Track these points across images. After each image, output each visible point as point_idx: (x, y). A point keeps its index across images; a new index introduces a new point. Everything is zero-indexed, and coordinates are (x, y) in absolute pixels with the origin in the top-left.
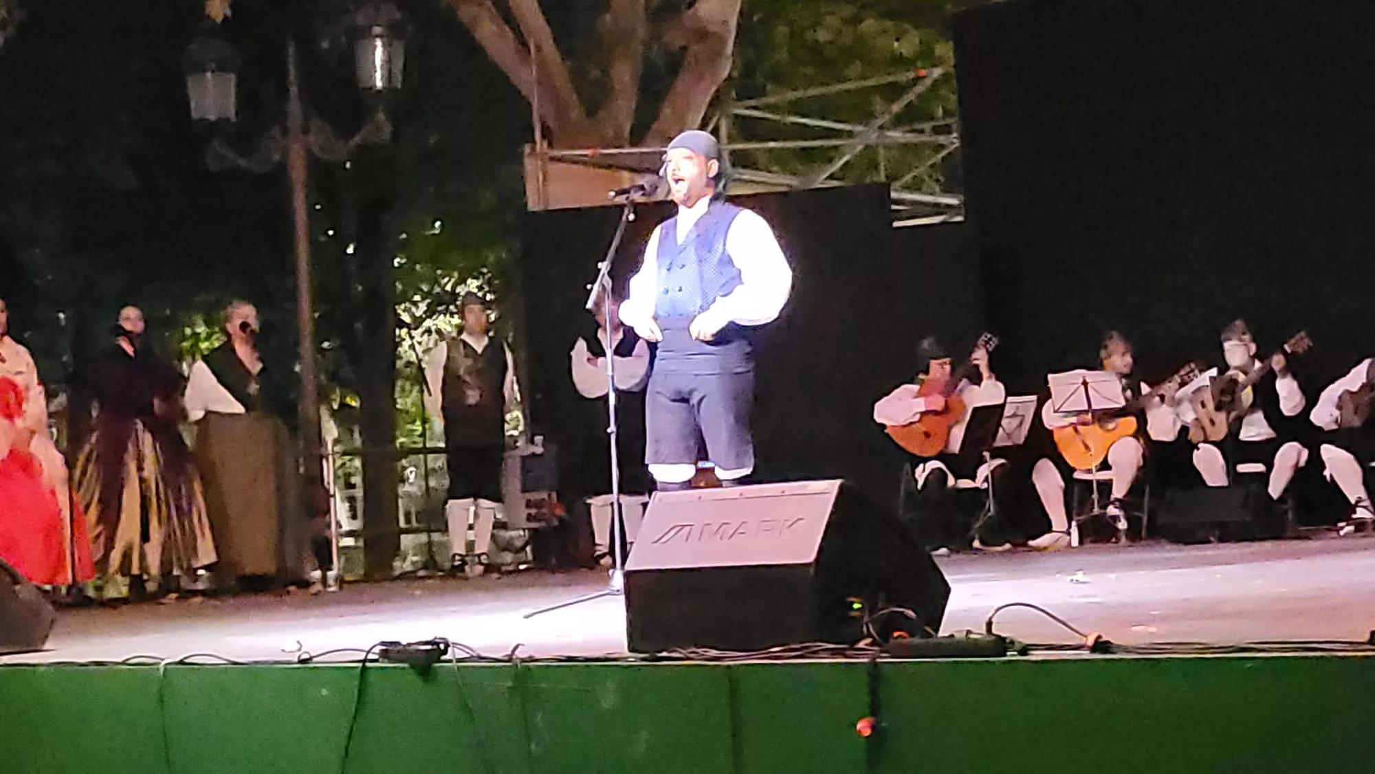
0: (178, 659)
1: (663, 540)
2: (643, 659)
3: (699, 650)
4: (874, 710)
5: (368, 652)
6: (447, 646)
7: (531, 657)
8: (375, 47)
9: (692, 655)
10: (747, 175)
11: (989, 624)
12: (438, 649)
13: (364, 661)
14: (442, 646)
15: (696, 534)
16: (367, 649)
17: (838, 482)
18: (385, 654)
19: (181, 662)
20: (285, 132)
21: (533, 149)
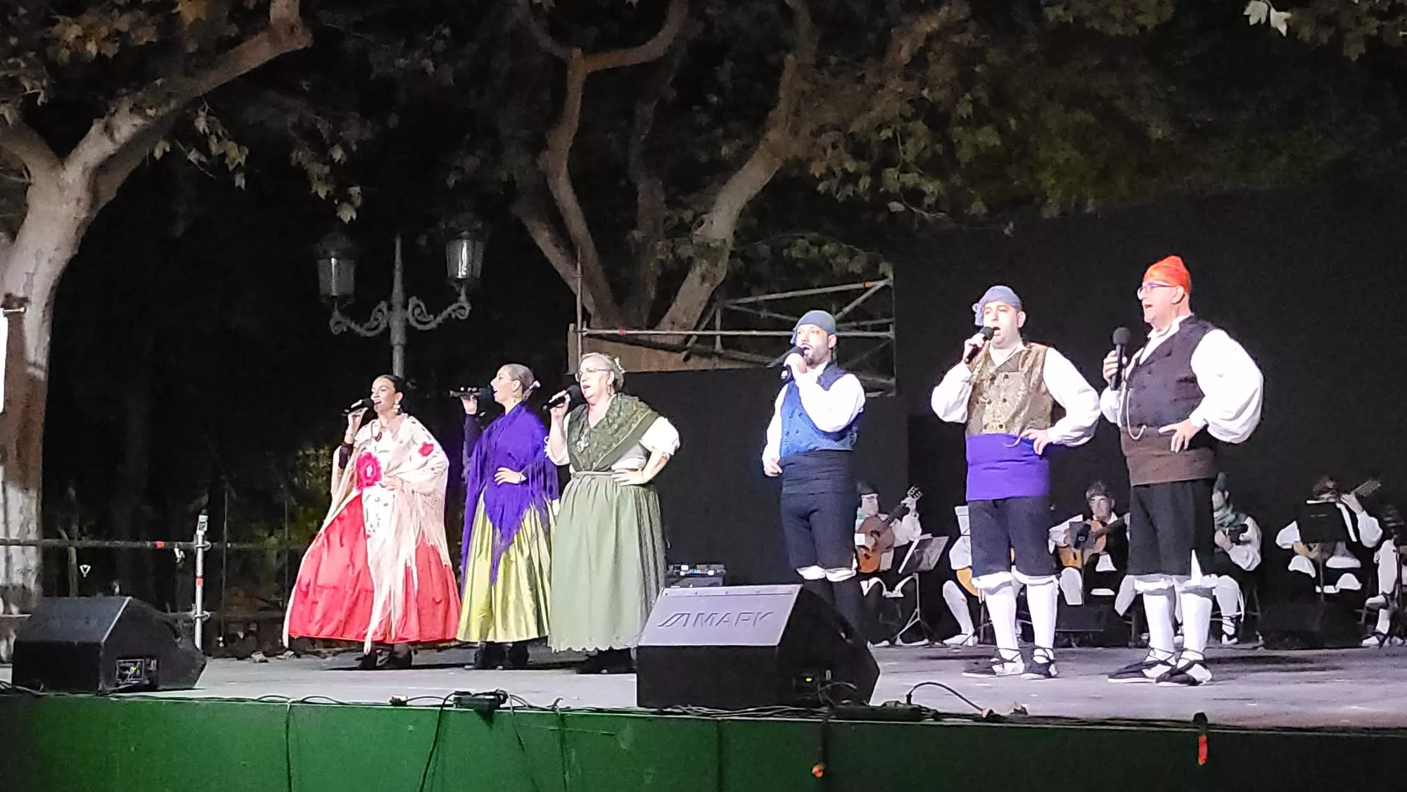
0: (300, 699)
1: (667, 624)
2: (653, 713)
3: (694, 708)
4: (825, 758)
5: (445, 700)
6: (506, 697)
7: (568, 708)
8: (462, 246)
10: (734, 354)
11: (909, 697)
12: (500, 697)
13: (444, 705)
14: (502, 697)
15: (692, 619)
16: (445, 697)
18: (457, 701)
19: (303, 701)
20: (390, 308)
21: (576, 328)
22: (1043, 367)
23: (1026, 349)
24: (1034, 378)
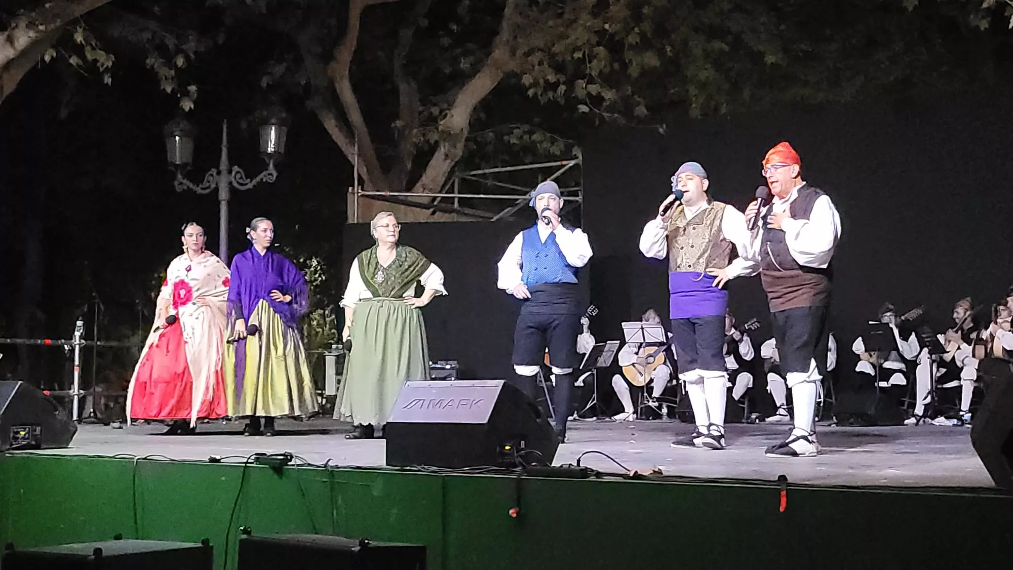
0: (144, 457)
1: (408, 407)
3: (426, 467)
4: (518, 504)
5: (249, 458)
6: (292, 457)
7: (336, 466)
8: (271, 129)
9: (423, 470)
10: (467, 211)
11: (579, 461)
12: (288, 457)
13: (247, 462)
14: (289, 457)
15: (426, 403)
17: (502, 382)
18: (257, 460)
19: (145, 459)
20: (219, 173)
21: (353, 190)
22: (721, 220)
23: (710, 207)
24: (715, 228)
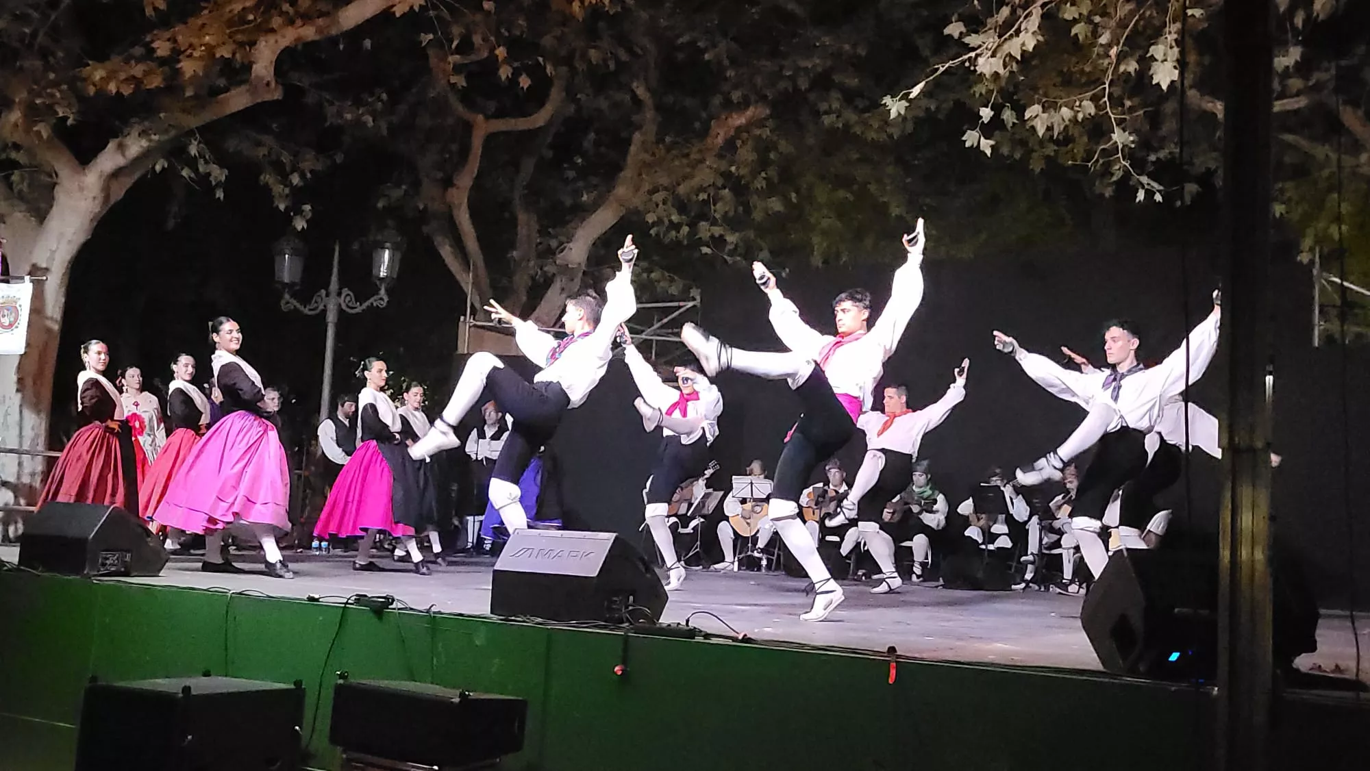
0: (238, 591)
1: (517, 555)
2: (502, 620)
3: (532, 618)
4: (624, 662)
5: (349, 599)
6: (393, 600)
7: (440, 612)
8: (385, 253)
9: (528, 621)
11: (688, 621)
12: (389, 600)
13: (347, 603)
15: (535, 554)
16: (349, 597)
17: (614, 535)
18: (358, 601)
19: (240, 593)
20: (327, 295)
21: (465, 319)
